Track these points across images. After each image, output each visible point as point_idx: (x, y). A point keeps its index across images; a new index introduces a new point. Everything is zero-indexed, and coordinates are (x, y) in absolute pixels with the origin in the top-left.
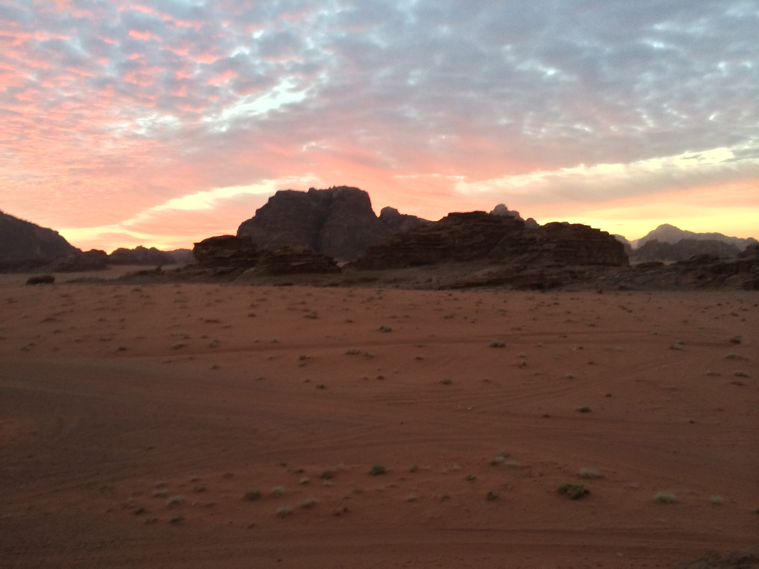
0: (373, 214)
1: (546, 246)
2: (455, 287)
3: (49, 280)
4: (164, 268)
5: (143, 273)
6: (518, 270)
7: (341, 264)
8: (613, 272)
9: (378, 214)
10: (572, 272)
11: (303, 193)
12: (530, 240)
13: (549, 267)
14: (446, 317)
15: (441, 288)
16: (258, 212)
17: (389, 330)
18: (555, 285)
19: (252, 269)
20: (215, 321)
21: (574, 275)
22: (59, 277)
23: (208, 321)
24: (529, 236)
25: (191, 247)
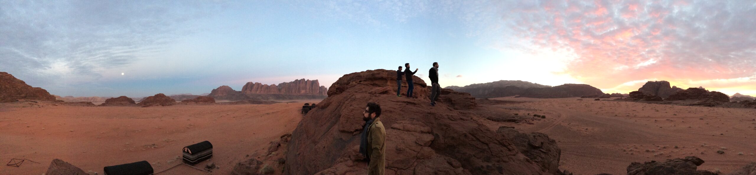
0: (670, 87)
1: (711, 96)
2: (690, 105)
3: (599, 100)
4: (623, 98)
5: (618, 99)
6: (705, 102)
7: (663, 99)
8: (726, 103)
9: (672, 88)
10: (717, 103)
11: (654, 82)
12: (708, 95)
13: (712, 101)
14: (689, 112)
15: (687, 105)
16: (643, 86)
17: (676, 115)
18: (713, 106)
19: (642, 99)
20: (635, 111)
21: (718, 104)
22: (601, 99)
23: (633, 110)
24: (707, 94)
25: (629, 93)
